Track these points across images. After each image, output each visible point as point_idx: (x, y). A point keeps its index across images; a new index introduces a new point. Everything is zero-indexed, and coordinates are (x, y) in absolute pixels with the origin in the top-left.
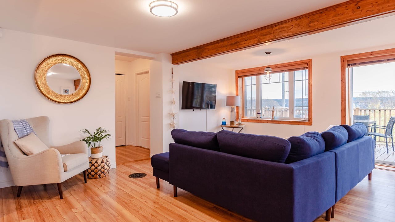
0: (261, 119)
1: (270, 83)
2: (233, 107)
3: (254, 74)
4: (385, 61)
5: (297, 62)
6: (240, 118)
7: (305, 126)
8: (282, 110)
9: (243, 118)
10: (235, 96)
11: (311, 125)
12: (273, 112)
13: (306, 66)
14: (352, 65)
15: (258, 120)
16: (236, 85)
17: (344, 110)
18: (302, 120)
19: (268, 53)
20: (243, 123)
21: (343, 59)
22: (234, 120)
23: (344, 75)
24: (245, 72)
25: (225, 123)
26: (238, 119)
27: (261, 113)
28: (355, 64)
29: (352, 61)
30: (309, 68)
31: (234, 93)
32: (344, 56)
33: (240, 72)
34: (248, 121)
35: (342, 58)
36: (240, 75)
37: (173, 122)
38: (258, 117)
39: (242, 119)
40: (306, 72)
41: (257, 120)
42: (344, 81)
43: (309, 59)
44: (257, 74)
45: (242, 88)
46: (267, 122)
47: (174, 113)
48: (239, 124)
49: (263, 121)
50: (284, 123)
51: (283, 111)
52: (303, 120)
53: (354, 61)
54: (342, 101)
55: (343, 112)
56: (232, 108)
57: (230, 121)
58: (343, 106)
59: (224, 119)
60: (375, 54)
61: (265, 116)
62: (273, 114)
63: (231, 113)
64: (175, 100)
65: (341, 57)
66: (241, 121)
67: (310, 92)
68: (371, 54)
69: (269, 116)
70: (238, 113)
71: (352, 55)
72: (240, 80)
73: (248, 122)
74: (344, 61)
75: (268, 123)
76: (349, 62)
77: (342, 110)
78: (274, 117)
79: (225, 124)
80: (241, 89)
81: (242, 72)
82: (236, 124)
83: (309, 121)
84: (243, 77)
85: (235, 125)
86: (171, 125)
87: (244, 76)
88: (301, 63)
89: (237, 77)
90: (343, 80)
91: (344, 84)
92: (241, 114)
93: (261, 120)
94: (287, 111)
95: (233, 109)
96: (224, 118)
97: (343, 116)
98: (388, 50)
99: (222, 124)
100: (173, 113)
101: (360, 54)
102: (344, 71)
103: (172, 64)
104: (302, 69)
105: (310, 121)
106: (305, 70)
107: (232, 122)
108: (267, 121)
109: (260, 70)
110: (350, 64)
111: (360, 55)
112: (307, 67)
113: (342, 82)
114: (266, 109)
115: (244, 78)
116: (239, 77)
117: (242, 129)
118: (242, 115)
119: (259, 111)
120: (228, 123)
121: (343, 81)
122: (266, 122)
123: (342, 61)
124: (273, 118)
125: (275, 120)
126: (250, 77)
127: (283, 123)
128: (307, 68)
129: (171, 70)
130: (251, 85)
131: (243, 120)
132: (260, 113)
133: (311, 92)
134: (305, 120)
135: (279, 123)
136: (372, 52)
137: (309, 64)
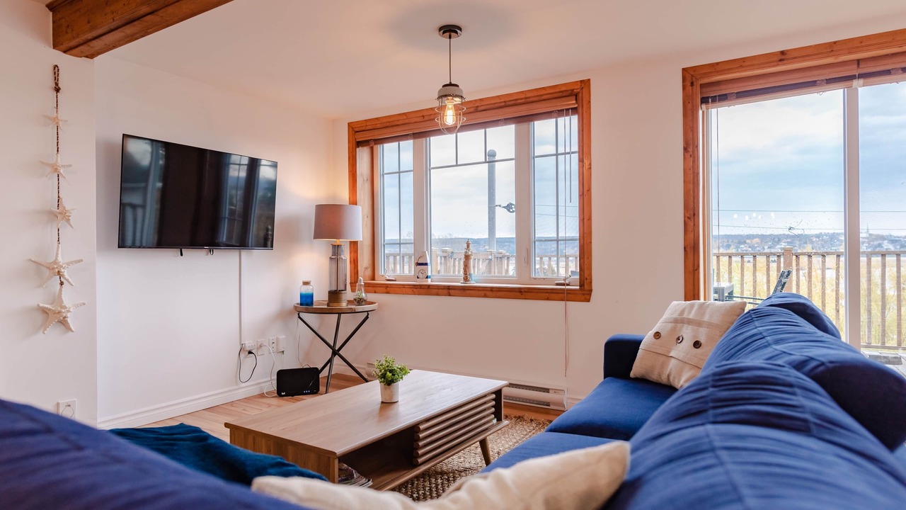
0: (429, 282)
1: (457, 165)
2: (337, 241)
3: (408, 135)
4: (820, 85)
5: (544, 92)
6: (362, 280)
7: (568, 303)
8: (490, 257)
9: (373, 279)
10: (348, 204)
11: (589, 301)
12: (467, 257)
13: (572, 103)
14: (714, 99)
15: (421, 287)
16: (350, 171)
17: (694, 247)
18: (557, 284)
19: (450, 30)
20: (371, 297)
21: (691, 77)
22: (341, 287)
23: (693, 131)
24: (378, 126)
25: (311, 296)
26: (354, 283)
27: (429, 262)
28: (723, 98)
29: (715, 88)
30: (580, 110)
31: (343, 195)
32: (695, 68)
33: (363, 128)
34: (388, 288)
35: (688, 75)
36: (361, 137)
37: (58, 299)
38: (420, 275)
39: (367, 285)
40: (570, 124)
41: (415, 286)
42: (693, 151)
43: (581, 81)
44: (417, 136)
45: (369, 182)
46: (449, 291)
47: (60, 259)
48: (360, 301)
49: (436, 291)
50: (503, 293)
51: (491, 260)
52: (563, 285)
53: (722, 87)
54: (689, 218)
55: (691, 256)
56: (334, 246)
57: (328, 290)
58: (691, 235)
59: (306, 283)
60: (795, 58)
61: (442, 273)
62: (466, 266)
63: (331, 264)
64: (67, 204)
65: (683, 69)
66: (366, 292)
67: (585, 190)
68: (781, 60)
69: (454, 272)
70: (355, 262)
71: (718, 64)
72: (363, 155)
73: (387, 293)
74: (692, 84)
75: (450, 295)
76: (704, 90)
77: (688, 249)
78: (470, 275)
79: (309, 301)
80: (367, 187)
81: (368, 128)
82: (349, 302)
83: (580, 286)
84: (372, 144)
85: (344, 305)
86: (45, 311)
87: (375, 140)
88: (556, 95)
89: (354, 143)
90: (690, 146)
91: (694, 162)
92: (366, 268)
93: (429, 286)
94: (501, 261)
95: (336, 249)
96: (306, 280)
97: (691, 268)
98: (835, 43)
99: (299, 302)
100: (55, 262)
101: (743, 60)
102: (693, 116)
103: (54, 48)
104: (561, 113)
105: (586, 287)
106: (567, 118)
107: (334, 295)
108: (449, 288)
109: (426, 118)
110: (708, 98)
111: (743, 64)
112: (576, 108)
113: (688, 155)
114: (445, 255)
115: (378, 148)
116: (360, 144)
117: (367, 318)
118: (369, 272)
119: (424, 256)
120: (320, 297)
121: (691, 153)
122: (446, 291)
123: (688, 84)
124: (466, 279)
125: (473, 283)
126: (395, 144)
127: (500, 293)
128: (575, 111)
129: (52, 73)
130: (399, 172)
131: (372, 287)
132: (426, 264)
133: (589, 190)
134: (568, 285)
135: (486, 296)
136: (783, 53)
137: (580, 95)
